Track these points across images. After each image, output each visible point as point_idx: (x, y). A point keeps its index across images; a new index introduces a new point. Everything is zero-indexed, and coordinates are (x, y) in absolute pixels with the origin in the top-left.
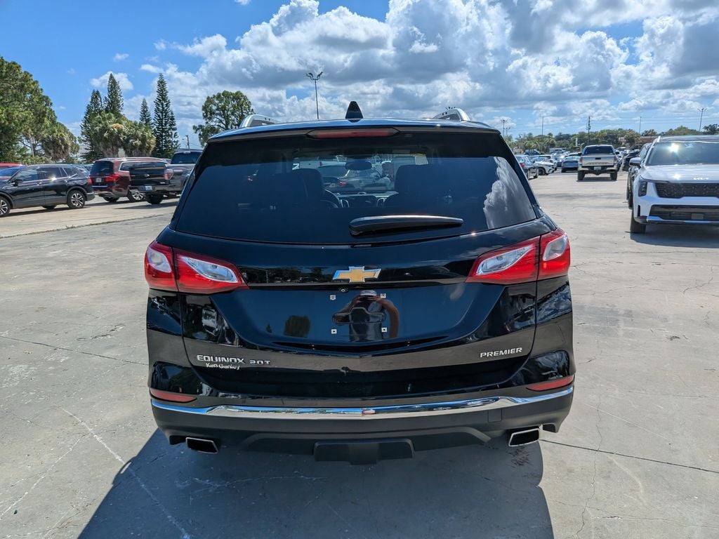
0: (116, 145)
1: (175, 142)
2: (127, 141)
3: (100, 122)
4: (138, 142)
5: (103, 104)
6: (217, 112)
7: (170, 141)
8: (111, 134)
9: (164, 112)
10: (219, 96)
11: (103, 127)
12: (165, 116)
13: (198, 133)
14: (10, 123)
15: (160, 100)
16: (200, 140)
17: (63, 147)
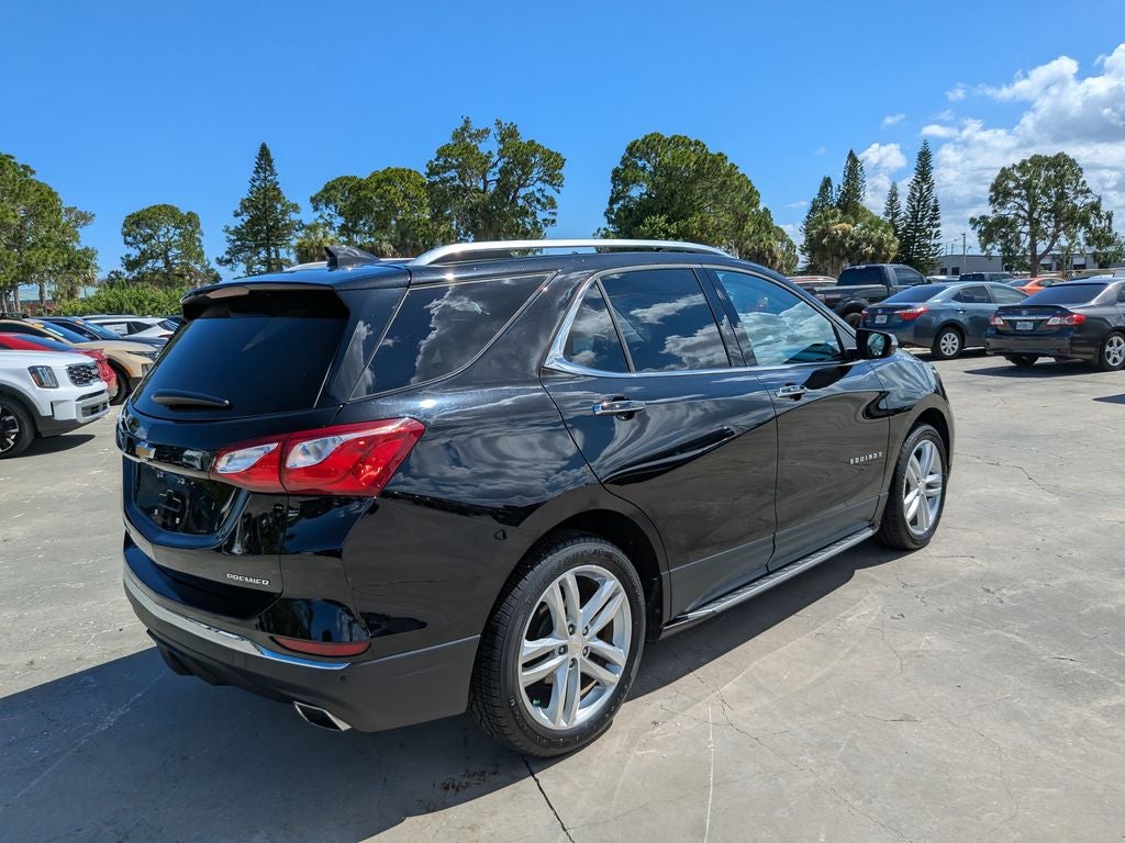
0: (838, 255)
1: (934, 245)
2: (856, 248)
3: (820, 223)
4: (870, 250)
5: (835, 195)
6: (1017, 192)
7: (926, 246)
8: (833, 239)
9: (923, 199)
10: (1022, 166)
11: (823, 230)
12: (924, 205)
13: (978, 228)
14: (703, 234)
15: (918, 182)
16: (980, 240)
17: (770, 261)
